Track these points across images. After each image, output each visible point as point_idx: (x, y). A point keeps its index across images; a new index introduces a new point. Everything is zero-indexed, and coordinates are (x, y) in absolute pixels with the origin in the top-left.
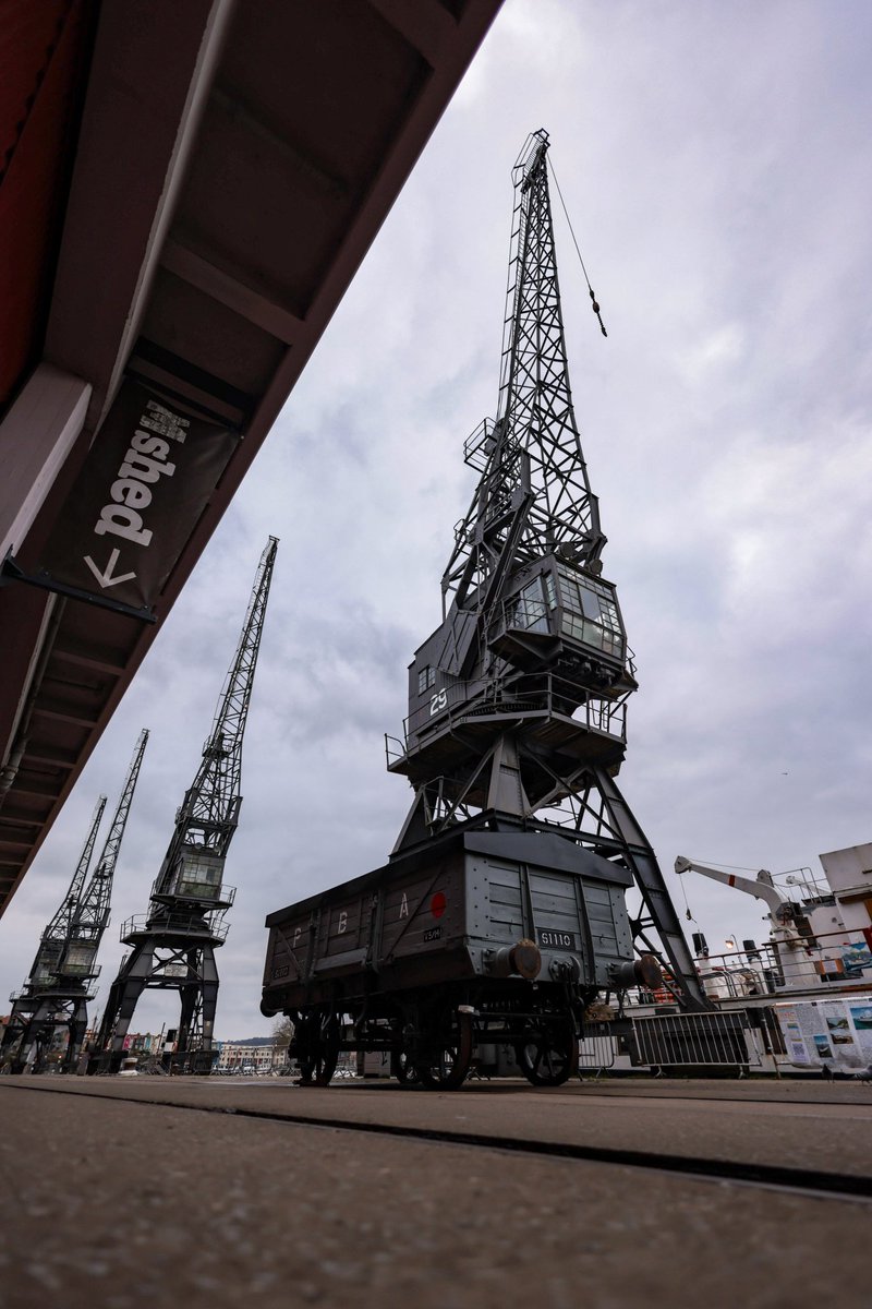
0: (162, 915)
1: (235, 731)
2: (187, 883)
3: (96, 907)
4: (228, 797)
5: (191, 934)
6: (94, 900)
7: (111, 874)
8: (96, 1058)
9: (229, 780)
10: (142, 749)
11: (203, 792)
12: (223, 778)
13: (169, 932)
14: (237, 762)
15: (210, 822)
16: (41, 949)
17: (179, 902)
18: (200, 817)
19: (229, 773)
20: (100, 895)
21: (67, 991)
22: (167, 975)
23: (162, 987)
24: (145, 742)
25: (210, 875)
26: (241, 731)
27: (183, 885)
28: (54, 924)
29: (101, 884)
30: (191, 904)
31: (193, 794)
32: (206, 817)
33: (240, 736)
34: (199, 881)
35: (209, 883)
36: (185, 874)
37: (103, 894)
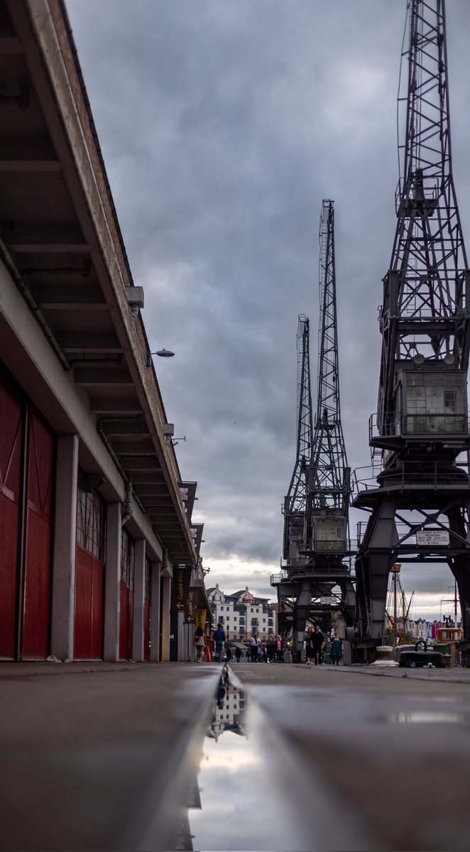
0: (394, 465)
1: (437, 158)
2: (415, 416)
3: (330, 467)
4: (452, 275)
5: (440, 487)
6: (325, 459)
7: (338, 422)
8: (360, 646)
9: (448, 245)
10: (331, 233)
11: (410, 274)
12: (438, 246)
13: (407, 487)
14: (452, 212)
15: (432, 321)
16: (287, 526)
17: (411, 445)
18: (417, 315)
19: (446, 235)
20: (330, 452)
21: (326, 572)
22: (421, 543)
23: (421, 560)
24: (331, 221)
25: (450, 399)
26: (446, 156)
27: (410, 420)
28: (292, 494)
29: (329, 437)
30: (428, 445)
31: (394, 281)
32: (426, 313)
33: (447, 164)
34: (433, 411)
35: (449, 411)
36: (410, 404)
37: (335, 450)
